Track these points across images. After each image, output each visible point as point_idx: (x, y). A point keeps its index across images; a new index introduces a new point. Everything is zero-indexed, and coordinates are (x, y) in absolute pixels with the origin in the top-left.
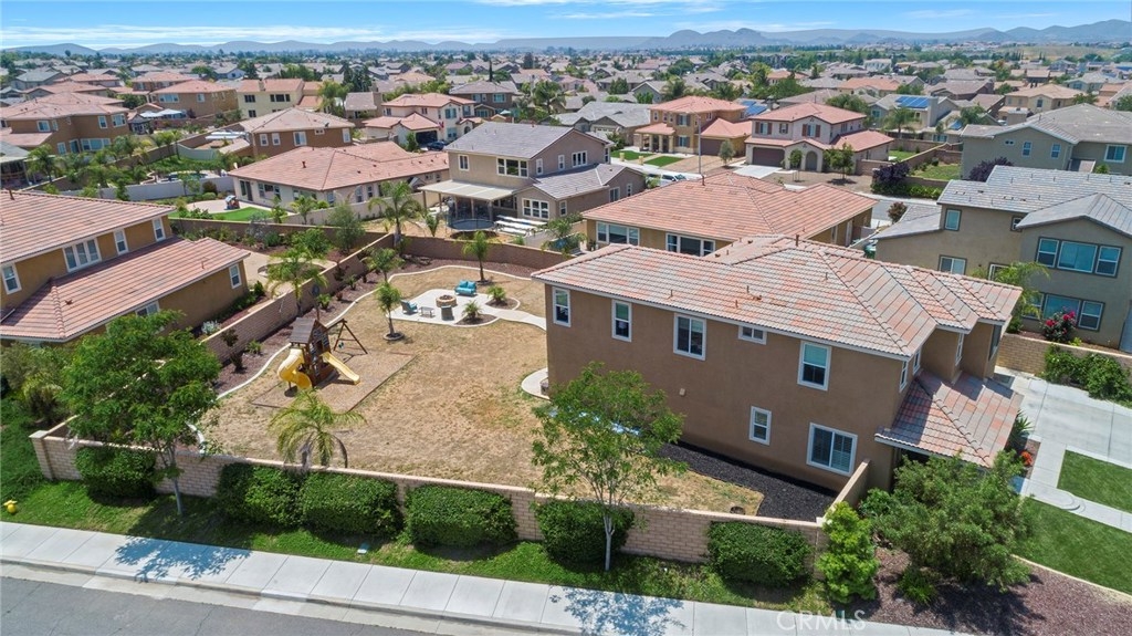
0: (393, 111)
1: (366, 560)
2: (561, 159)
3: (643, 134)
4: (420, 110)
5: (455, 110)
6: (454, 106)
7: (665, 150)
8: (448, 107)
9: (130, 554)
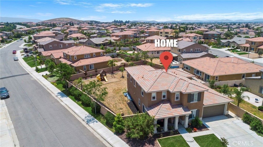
0: (183, 37)
1: (76, 102)
2: (191, 50)
3: (241, 46)
4: (189, 37)
5: (196, 37)
6: (196, 36)
7: (247, 51)
8: (194, 37)
9: (59, 93)
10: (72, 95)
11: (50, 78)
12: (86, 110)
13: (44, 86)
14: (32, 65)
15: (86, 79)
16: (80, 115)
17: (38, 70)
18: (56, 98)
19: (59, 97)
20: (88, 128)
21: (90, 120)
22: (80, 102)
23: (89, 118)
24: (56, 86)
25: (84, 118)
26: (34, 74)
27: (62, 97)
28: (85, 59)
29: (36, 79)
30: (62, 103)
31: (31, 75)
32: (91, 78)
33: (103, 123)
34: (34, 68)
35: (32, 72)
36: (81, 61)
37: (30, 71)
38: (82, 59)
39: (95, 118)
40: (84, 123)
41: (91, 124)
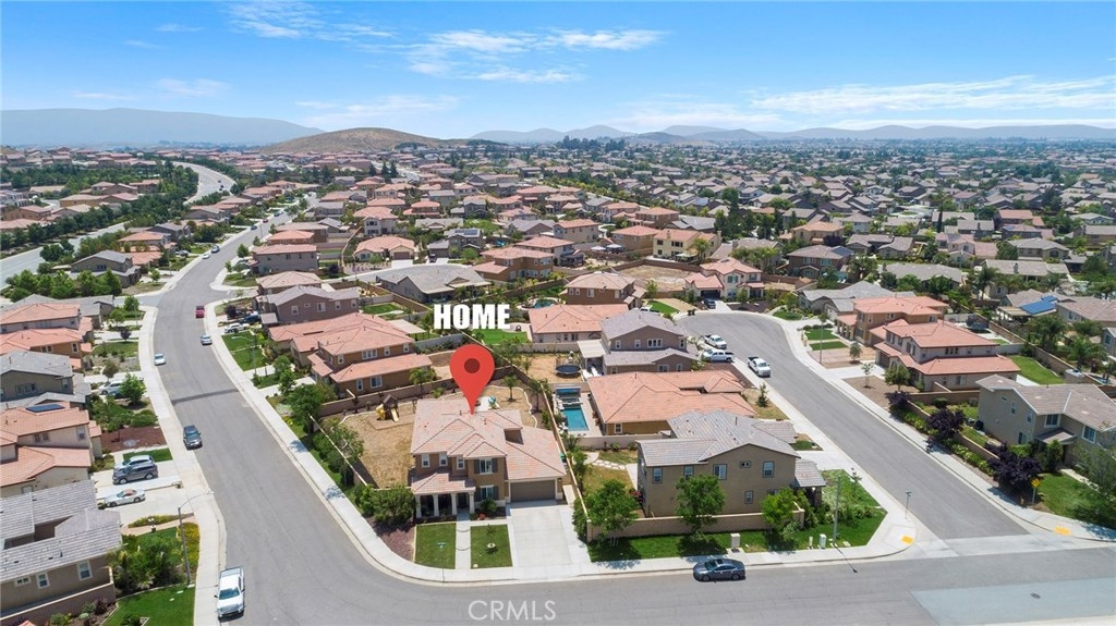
2: (637, 341)
5: (737, 277)
6: (737, 274)
8: (730, 275)
9: (295, 443)
10: (316, 449)
11: (281, 405)
12: (333, 478)
13: (267, 426)
14: (246, 364)
15: (356, 412)
16: (319, 485)
17: (258, 382)
18: (286, 452)
19: (294, 450)
20: (327, 505)
21: (334, 495)
22: (327, 464)
23: (332, 491)
24: (291, 426)
25: (324, 490)
26: (248, 392)
27: (299, 451)
28: (364, 364)
29: (252, 406)
30: (295, 463)
31: (242, 392)
32: (369, 410)
33: (351, 500)
34: (250, 373)
35: (245, 387)
36: (354, 366)
37: (240, 381)
38: (355, 362)
39: (343, 491)
40: (323, 499)
41: (334, 501)
